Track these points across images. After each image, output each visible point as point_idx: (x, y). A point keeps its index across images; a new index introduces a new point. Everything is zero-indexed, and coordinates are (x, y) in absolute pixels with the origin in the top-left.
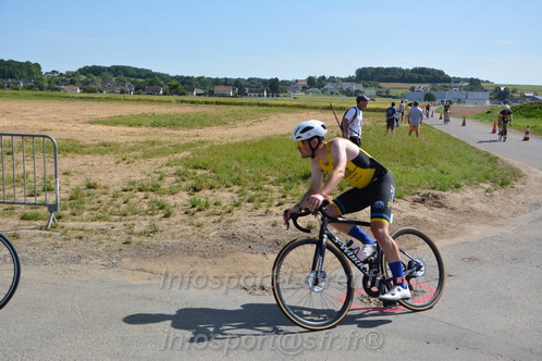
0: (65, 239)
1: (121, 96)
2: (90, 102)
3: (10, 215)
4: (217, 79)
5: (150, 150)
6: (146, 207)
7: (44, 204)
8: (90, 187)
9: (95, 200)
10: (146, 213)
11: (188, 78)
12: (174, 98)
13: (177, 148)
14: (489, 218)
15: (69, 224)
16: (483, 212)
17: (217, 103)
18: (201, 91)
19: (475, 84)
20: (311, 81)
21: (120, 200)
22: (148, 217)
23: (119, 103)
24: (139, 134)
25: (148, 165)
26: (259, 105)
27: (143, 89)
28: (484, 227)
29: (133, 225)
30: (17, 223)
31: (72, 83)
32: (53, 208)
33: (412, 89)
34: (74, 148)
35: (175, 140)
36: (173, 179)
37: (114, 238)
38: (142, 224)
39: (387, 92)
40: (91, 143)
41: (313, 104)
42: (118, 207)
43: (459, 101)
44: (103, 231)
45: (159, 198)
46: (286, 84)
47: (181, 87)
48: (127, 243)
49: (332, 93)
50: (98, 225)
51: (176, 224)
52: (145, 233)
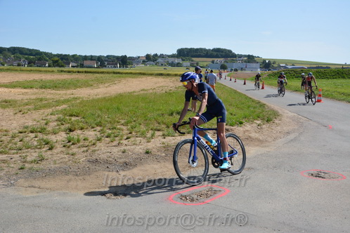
1: (18, 68)
4: (85, 56)
5: (39, 104)
6: (35, 143)
10: (36, 147)
11: (65, 55)
12: (56, 69)
13: (58, 103)
14: (260, 142)
16: (256, 139)
17: (86, 72)
18: (75, 64)
19: (251, 59)
20: (148, 57)
21: (17, 140)
22: (37, 150)
23: (17, 73)
24: (31, 94)
25: (37, 115)
26: (114, 73)
27: (34, 63)
28: (257, 148)
29: (26, 156)
33: (213, 62)
35: (57, 97)
36: (55, 123)
37: (12, 165)
38: (32, 155)
39: (197, 63)
41: (150, 72)
42: (16, 144)
43: (242, 69)
45: (45, 137)
46: (132, 59)
47: (61, 61)
48: (22, 169)
49: (162, 65)
50: (1, 157)
51: (57, 154)
52: (35, 161)
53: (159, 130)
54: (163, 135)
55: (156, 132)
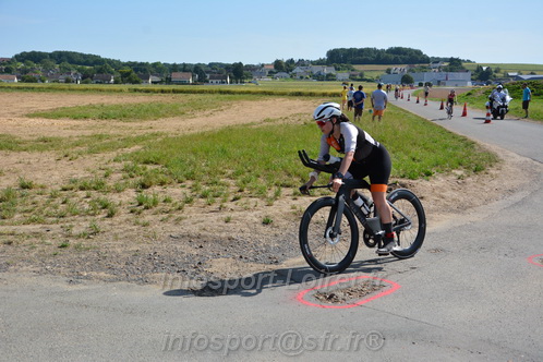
1: (66, 86)
2: (30, 93)
4: (174, 65)
5: (96, 145)
6: (87, 207)
8: (24, 187)
9: (30, 201)
10: (87, 213)
11: (142, 64)
12: (126, 87)
13: (128, 141)
16: (454, 200)
17: (174, 91)
18: (157, 79)
19: (455, 64)
20: (278, 64)
21: (59, 200)
22: (88, 217)
23: (64, 94)
24: (85, 128)
25: (92, 162)
26: (221, 92)
27: (92, 78)
31: (8, 71)
33: (388, 71)
34: (8, 144)
35: (126, 133)
36: (120, 175)
37: (49, 241)
38: (81, 226)
39: (361, 75)
40: (28, 138)
41: (280, 90)
42: (56, 208)
43: (439, 83)
44: (36, 235)
45: (102, 197)
46: (251, 68)
47: (134, 73)
48: (63, 246)
49: (302, 78)
50: (31, 227)
51: (120, 223)
52: (85, 234)
53: (288, 186)
54: (295, 194)
55: (283, 189)
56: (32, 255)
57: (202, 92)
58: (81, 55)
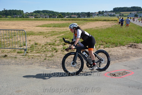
0: (29, 58)
1: (45, 19)
2: (37, 21)
3: (15, 52)
4: (72, 13)
5: (53, 34)
6: (51, 49)
7: (23, 49)
8: (36, 44)
9: (37, 48)
10: (51, 51)
11: (64, 13)
12: (60, 19)
13: (60, 33)
15: (30, 54)
17: (72, 20)
18: (68, 17)
20: (99, 12)
21: (44, 48)
22: (51, 52)
23: (45, 21)
24: (50, 29)
25: (52, 38)
26: (84, 20)
27: (51, 17)
29: (47, 54)
30: (16, 54)
31: (32, 15)
32: (25, 50)
33: (131, 13)
34: (32, 34)
35: (60, 31)
36: (59, 41)
37: (42, 58)
38: (49, 54)
39: (123, 15)
40: (37, 32)
41: (100, 19)
42: (43, 49)
44: (39, 56)
45: (54, 47)
46: (92, 13)
47: (62, 15)
48: (45, 59)
49: (106, 16)
50: (38, 54)
51: (59, 54)
52: (50, 56)
53: (102, 45)
54: (104, 47)
55: (101, 46)
56: (38, 61)
57: (79, 20)
58: (49, 11)
